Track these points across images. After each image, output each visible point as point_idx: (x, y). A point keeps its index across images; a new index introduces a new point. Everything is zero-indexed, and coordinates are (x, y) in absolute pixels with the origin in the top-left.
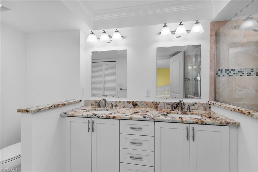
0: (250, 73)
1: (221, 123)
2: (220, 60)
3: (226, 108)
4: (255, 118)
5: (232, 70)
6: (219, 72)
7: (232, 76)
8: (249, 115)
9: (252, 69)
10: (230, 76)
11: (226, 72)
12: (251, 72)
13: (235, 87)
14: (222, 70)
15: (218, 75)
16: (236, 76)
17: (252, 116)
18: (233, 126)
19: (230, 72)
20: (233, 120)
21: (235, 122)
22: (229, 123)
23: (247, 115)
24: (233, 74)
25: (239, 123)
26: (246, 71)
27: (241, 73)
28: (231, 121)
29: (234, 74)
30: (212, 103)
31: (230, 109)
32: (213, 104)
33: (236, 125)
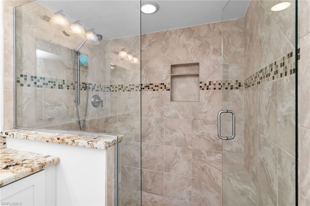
0: (62, 86)
1: (32, 170)
2: (23, 59)
3: (37, 139)
4: (81, 147)
5: (41, 78)
6: (22, 79)
7: (41, 87)
8: (73, 144)
9: (64, 81)
10: (38, 86)
11: (32, 80)
12: (62, 84)
13: (45, 103)
14: (26, 76)
15: (19, 84)
16: (46, 87)
17: (77, 144)
18: (51, 166)
19: (39, 81)
20: (49, 156)
21: (53, 160)
22: (45, 164)
23: (71, 145)
24: (42, 84)
25: (58, 158)
26: (58, 82)
27: (52, 85)
28: (48, 160)
29: (44, 84)
30: (10, 133)
31: (45, 140)
32: (12, 136)
33: (54, 164)
